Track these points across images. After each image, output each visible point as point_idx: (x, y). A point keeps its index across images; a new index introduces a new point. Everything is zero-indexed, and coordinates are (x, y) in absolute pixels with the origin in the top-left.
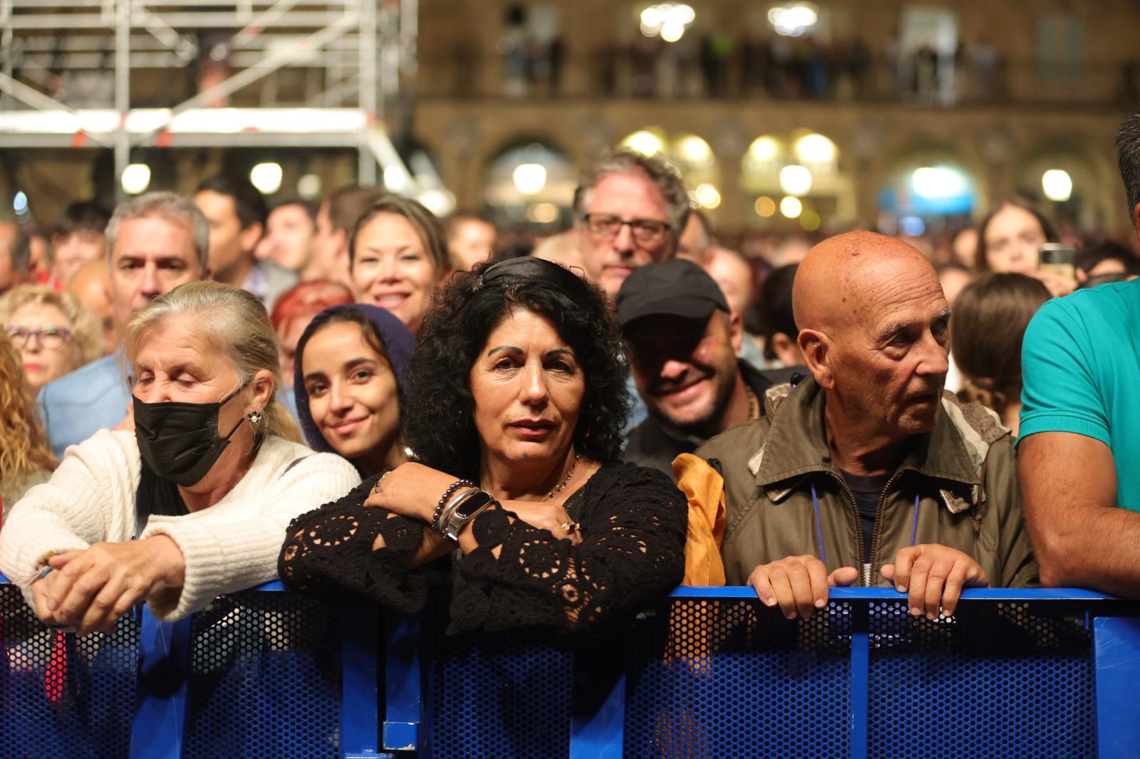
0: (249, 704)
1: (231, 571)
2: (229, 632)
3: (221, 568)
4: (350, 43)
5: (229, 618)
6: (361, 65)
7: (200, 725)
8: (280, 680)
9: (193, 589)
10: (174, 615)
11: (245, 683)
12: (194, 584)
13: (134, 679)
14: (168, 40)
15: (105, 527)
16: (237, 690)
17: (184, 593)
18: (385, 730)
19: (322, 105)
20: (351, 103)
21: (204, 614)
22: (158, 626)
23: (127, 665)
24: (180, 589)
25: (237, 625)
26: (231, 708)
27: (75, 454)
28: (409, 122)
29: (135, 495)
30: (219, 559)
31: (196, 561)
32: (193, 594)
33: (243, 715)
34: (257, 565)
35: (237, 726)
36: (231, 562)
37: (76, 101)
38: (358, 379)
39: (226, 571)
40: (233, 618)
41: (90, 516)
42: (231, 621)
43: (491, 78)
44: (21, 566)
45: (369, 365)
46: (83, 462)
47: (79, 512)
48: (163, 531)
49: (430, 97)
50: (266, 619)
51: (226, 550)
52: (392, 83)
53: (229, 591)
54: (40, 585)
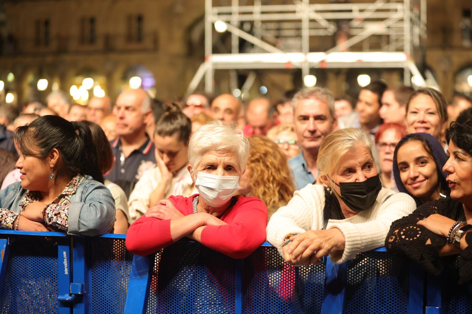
0: (370, 298)
1: (364, 243)
2: (362, 268)
3: (360, 242)
4: (400, 25)
5: (362, 262)
6: (405, 33)
7: (349, 306)
8: (383, 288)
9: (348, 251)
10: (340, 261)
11: (368, 289)
12: (349, 249)
13: (323, 287)
14: (324, 24)
15: (310, 224)
16: (365, 292)
17: (345, 252)
18: (426, 310)
19: (388, 51)
20: (400, 50)
21: (352, 260)
22: (333, 265)
23: (319, 281)
24: (343, 251)
25: (366, 265)
26: (362, 299)
27: (298, 194)
28: (424, 57)
29: (323, 211)
30: (359, 238)
31: (350, 239)
32: (348, 253)
33: (367, 302)
34: (374, 241)
35: (365, 307)
36: (364, 239)
37: (287, 49)
38: (421, 164)
39: (362, 243)
40: (364, 262)
41: (303, 220)
42: (363, 264)
43: (456, 39)
44: (277, 239)
45: (425, 159)
46: (301, 197)
47: (299, 218)
48: (336, 227)
49: (432, 47)
50: (378, 263)
51: (362, 235)
52: (417, 41)
53: (363, 251)
54: (286, 247)
